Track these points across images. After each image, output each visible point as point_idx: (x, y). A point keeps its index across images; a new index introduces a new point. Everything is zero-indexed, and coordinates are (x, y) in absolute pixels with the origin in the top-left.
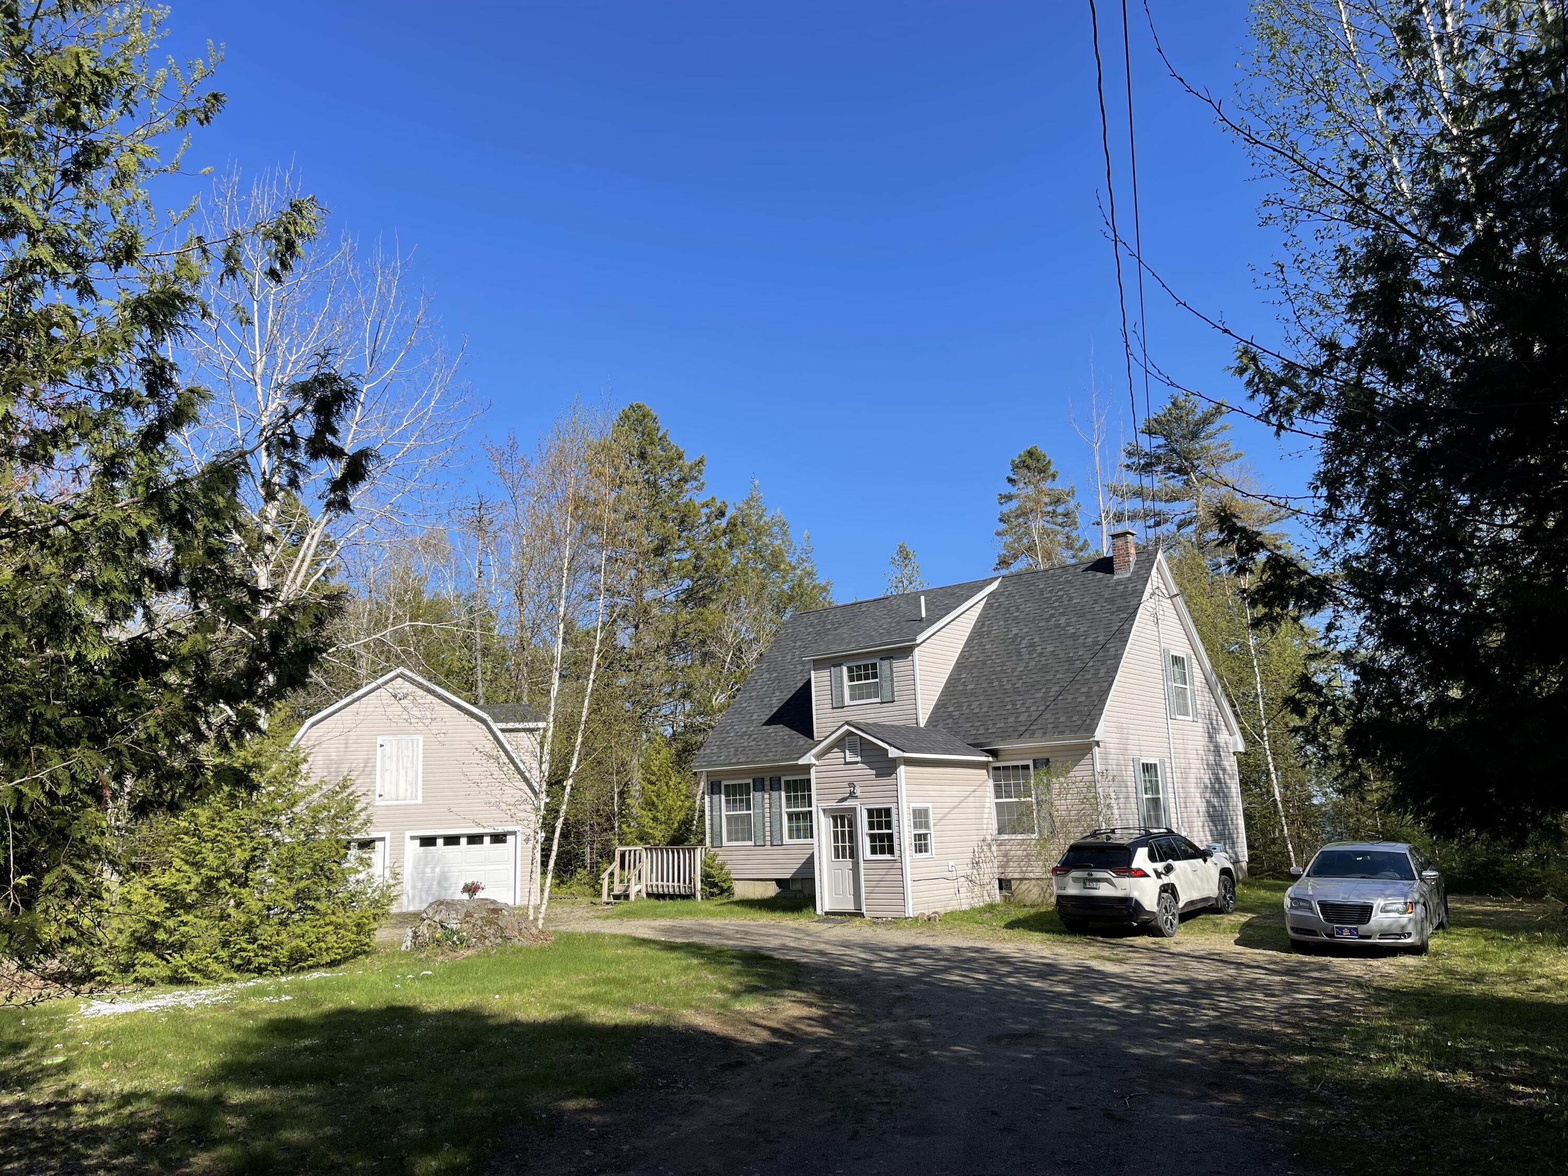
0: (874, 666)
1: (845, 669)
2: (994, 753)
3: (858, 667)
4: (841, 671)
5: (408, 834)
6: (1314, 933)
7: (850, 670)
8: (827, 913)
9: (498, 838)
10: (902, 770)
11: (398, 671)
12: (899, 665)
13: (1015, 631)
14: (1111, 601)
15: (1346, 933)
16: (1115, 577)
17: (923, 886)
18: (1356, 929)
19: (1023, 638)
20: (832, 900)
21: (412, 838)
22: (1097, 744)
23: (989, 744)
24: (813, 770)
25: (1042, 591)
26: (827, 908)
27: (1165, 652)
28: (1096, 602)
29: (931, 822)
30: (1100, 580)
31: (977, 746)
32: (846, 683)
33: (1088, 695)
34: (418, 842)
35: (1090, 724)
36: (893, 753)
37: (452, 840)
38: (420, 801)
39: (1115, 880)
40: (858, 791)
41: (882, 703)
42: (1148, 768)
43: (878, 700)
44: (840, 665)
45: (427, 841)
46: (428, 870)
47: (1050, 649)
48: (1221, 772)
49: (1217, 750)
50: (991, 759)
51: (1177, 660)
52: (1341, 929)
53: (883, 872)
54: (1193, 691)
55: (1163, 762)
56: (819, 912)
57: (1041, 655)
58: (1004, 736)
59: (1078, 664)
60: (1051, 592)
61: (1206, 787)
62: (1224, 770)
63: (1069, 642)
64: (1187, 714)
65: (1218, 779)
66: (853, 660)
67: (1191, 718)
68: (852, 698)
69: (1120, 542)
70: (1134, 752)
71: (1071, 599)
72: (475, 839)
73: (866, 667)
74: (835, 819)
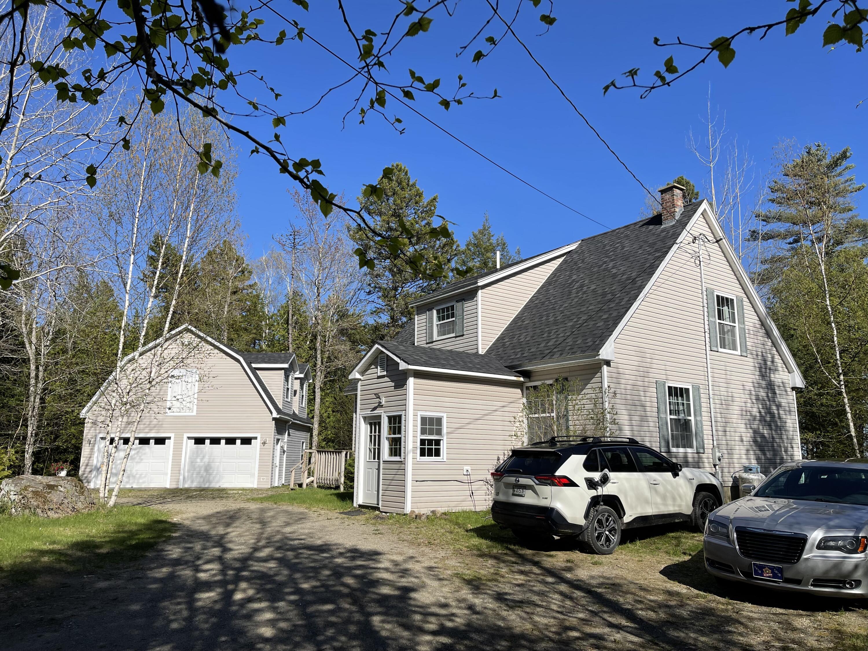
0: (452, 307)
1: (435, 312)
2: (527, 374)
3: (443, 309)
4: (432, 314)
5: (186, 435)
6: (728, 569)
7: (438, 312)
8: (360, 506)
9: (246, 441)
10: (411, 381)
11: (183, 327)
12: (468, 305)
13: (574, 277)
14: (652, 245)
15: (767, 574)
16: (662, 227)
17: (424, 486)
18: (781, 570)
19: (577, 282)
20: (366, 495)
21: (189, 438)
22: (608, 363)
23: (520, 366)
24: (360, 383)
25: (605, 246)
26: (361, 502)
27: (709, 292)
28: (641, 247)
29: (445, 430)
30: (651, 230)
31: (512, 368)
32: (435, 322)
33: (606, 320)
34: (193, 441)
35: (598, 345)
36: (403, 366)
37: (215, 441)
38: (194, 413)
39: (537, 487)
40: (383, 401)
41: (456, 337)
42: (675, 392)
43: (453, 335)
44: (430, 309)
45: (200, 441)
46: (198, 460)
47: (593, 287)
48: (774, 408)
49: (771, 387)
50: (522, 379)
51: (722, 301)
52: (761, 567)
53: (394, 472)
54: (743, 330)
55: (697, 389)
56: (355, 505)
57: (584, 293)
58: (532, 359)
59: (609, 296)
60: (611, 245)
61: (754, 419)
62: (779, 406)
63: (609, 281)
64: (735, 349)
65: (769, 411)
66: (441, 304)
67: (738, 352)
68: (440, 334)
69: (667, 196)
70: (657, 375)
71: (623, 248)
72: (231, 441)
73: (448, 308)
74: (371, 424)
